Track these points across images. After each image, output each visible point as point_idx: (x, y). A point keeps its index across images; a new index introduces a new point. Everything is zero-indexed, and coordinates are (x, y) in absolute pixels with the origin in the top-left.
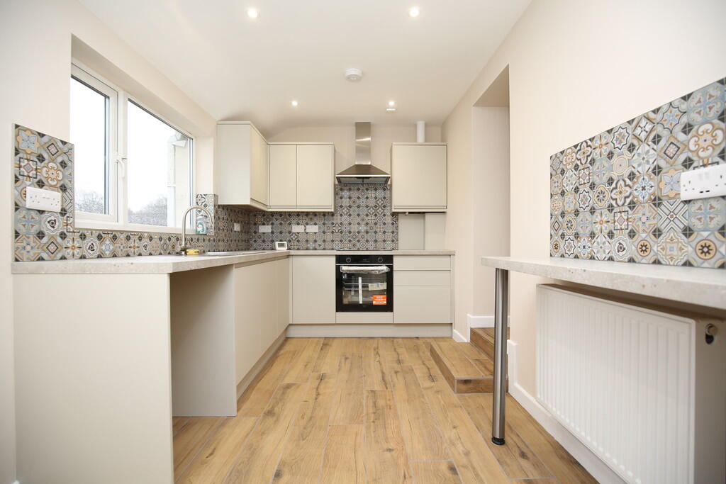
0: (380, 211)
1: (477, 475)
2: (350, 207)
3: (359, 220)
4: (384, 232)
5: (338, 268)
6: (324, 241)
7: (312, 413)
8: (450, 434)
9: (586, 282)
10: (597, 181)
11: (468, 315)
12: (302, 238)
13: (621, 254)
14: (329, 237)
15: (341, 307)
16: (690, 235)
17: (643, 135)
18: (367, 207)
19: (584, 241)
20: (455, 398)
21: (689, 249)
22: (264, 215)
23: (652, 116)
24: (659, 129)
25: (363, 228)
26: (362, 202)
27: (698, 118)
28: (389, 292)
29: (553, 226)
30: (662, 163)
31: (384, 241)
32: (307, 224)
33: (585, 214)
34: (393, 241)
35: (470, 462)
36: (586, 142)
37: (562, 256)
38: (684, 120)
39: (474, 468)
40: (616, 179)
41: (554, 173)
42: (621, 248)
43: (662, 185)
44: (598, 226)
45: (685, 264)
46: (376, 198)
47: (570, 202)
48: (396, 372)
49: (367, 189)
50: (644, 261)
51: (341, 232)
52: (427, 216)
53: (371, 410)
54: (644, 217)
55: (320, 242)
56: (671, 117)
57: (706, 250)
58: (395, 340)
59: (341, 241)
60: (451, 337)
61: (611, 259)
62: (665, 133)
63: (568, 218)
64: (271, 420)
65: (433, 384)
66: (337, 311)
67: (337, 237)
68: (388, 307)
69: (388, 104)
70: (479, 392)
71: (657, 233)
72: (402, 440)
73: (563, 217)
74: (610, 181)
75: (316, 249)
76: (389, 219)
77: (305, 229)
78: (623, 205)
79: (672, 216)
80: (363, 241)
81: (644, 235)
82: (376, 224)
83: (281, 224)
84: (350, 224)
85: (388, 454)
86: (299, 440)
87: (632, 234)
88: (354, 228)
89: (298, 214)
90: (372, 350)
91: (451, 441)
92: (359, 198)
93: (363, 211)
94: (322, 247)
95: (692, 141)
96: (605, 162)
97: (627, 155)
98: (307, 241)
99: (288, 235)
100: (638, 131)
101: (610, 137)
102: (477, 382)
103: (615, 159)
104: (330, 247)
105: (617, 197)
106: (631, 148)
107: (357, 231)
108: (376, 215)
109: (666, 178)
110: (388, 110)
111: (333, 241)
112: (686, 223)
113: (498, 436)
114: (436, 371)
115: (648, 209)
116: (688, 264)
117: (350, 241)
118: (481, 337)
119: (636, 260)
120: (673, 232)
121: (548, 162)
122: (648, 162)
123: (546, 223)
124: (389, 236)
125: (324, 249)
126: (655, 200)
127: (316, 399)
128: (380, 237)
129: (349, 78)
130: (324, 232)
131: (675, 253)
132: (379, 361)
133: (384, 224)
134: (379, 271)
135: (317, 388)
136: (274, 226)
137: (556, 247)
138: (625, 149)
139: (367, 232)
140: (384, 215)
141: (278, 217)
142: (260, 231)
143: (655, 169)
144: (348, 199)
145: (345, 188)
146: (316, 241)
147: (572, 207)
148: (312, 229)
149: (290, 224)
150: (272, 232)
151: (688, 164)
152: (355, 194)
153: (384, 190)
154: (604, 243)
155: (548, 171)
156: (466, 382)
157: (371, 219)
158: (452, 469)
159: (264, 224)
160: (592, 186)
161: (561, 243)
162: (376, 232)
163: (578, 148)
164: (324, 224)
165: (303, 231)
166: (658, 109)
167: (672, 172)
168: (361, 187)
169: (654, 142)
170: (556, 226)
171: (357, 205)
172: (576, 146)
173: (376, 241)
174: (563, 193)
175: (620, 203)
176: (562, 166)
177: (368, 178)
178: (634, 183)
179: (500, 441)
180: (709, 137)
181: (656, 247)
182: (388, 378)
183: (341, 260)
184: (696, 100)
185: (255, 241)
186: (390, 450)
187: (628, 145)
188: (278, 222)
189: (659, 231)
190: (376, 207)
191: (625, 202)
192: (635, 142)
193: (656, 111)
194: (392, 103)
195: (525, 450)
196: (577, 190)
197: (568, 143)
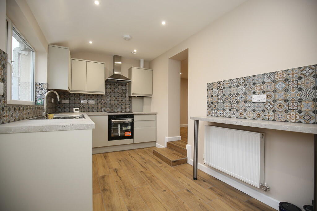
0: (124, 95)
1: (196, 190)
2: (110, 92)
3: (114, 99)
4: (126, 104)
5: (109, 121)
6: (97, 108)
7: (124, 185)
8: (180, 180)
9: (242, 125)
10: (225, 94)
11: (165, 137)
12: (86, 106)
13: (233, 116)
14: (100, 106)
15: (111, 138)
16: (255, 111)
17: (241, 83)
18: (118, 93)
19: (221, 111)
20: (172, 168)
21: (254, 115)
22: (65, 94)
23: (244, 79)
24: (246, 83)
25: (116, 102)
26: (116, 91)
27: (257, 82)
28: (132, 130)
29: (208, 106)
30: (247, 92)
31: (126, 108)
32: (89, 100)
33: (221, 104)
34: (129, 108)
35: (192, 187)
36: (221, 81)
37: (212, 116)
38: (253, 82)
39: (194, 189)
40: (232, 94)
41: (209, 89)
42: (234, 114)
43: (247, 98)
44: (226, 107)
45: (253, 119)
46: (122, 89)
47: (215, 99)
48: (145, 163)
49: (118, 85)
50: (241, 118)
51: (106, 104)
52: (144, 98)
53: (147, 179)
54: (241, 105)
55: (95, 108)
56: (250, 80)
57: (259, 115)
58: (135, 150)
59: (106, 108)
60: (155, 147)
61: (230, 117)
62: (248, 84)
63: (214, 104)
64: (108, 193)
65: (162, 165)
66: (109, 140)
67: (104, 106)
68: (132, 137)
69: (134, 51)
70: (179, 164)
71: (245, 110)
72: (166, 186)
73: (212, 103)
74: (230, 94)
75: (93, 112)
76: (128, 99)
77: (88, 102)
78: (234, 102)
79: (250, 106)
80: (116, 108)
81: (241, 111)
82: (122, 100)
83: (74, 99)
84: (110, 100)
85: (165, 192)
86: (128, 197)
87: (237, 110)
88: (112, 102)
89: (84, 95)
90: (128, 156)
91: (182, 183)
92: (114, 89)
93: (116, 95)
94: (96, 111)
95: (255, 88)
96: (229, 89)
97: (236, 88)
98: (89, 108)
99: (79, 105)
100: (240, 82)
101: (230, 82)
102: (178, 161)
103: (232, 88)
104: (101, 111)
105: (233, 99)
106: (237, 86)
107: (113, 103)
108: (122, 97)
109: (248, 96)
110: (132, 53)
111: (102, 108)
112: (253, 108)
113: (195, 177)
114: (159, 160)
115: (242, 104)
116: (254, 119)
117: (110, 108)
118: (173, 145)
119: (238, 117)
120: (249, 111)
121: (207, 85)
122: (243, 91)
123: (206, 105)
124: (128, 106)
125: (97, 112)
126: (245, 101)
127: (121, 179)
128: (124, 106)
129: (125, 39)
130: (97, 104)
131: (250, 116)
132: (135, 160)
133: (126, 101)
134: (128, 121)
135: (117, 175)
136: (70, 100)
137: (209, 113)
138: (235, 86)
139: (118, 104)
140: (126, 97)
141: (73, 96)
142: (62, 103)
143: (245, 93)
144: (109, 89)
145: (108, 84)
146: (93, 108)
147: (216, 101)
148: (92, 102)
149: (79, 99)
150: (70, 103)
151: (254, 93)
152: (113, 87)
153: (126, 86)
154: (228, 112)
155: (206, 88)
156: (175, 162)
157: (120, 99)
158: (188, 191)
159: (64, 99)
160: (224, 95)
161: (212, 112)
162: (122, 104)
163: (219, 83)
164: (98, 100)
165: (87, 103)
166: (246, 77)
167: (250, 95)
168: (115, 84)
169: (245, 86)
170: (209, 106)
171: (113, 92)
172: (218, 82)
173: (122, 108)
174: (212, 96)
175: (234, 101)
176: (212, 87)
177: (122, 81)
178: (238, 96)
179: (195, 179)
180: (260, 87)
181: (245, 114)
182: (143, 165)
183: (111, 117)
184: (257, 77)
185: (59, 108)
186: (165, 191)
187: (236, 85)
188: (73, 98)
189: (246, 110)
190: (122, 93)
191: (235, 101)
192: (239, 85)
193: (245, 77)
194: (135, 51)
195: (204, 180)
196: (218, 96)
197: (214, 81)
